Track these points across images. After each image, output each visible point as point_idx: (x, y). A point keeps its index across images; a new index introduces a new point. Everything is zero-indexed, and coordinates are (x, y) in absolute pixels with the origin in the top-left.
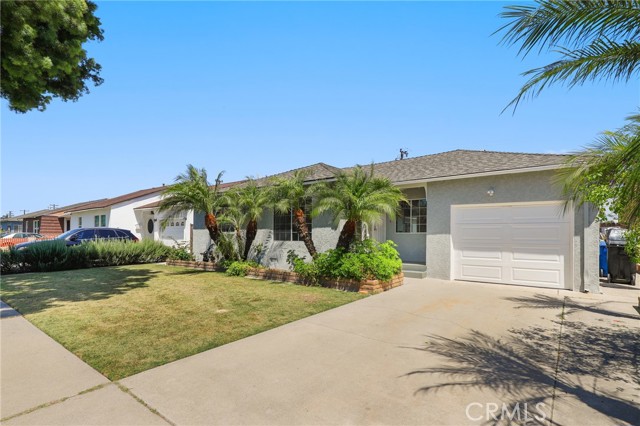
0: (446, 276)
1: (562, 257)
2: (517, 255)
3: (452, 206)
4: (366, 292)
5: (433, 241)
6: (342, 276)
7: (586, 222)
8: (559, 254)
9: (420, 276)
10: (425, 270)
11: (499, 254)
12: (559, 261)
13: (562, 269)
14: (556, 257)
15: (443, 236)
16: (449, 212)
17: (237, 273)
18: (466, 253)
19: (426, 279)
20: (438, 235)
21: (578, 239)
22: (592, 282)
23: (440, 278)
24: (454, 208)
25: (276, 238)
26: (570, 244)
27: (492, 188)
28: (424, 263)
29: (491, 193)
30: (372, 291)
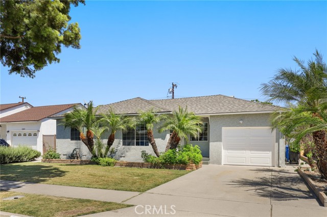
0: (219, 163)
1: (271, 153)
2: (252, 152)
3: (223, 128)
4: (190, 170)
5: (213, 145)
6: (177, 163)
7: (280, 136)
8: (269, 151)
9: (207, 163)
10: (209, 160)
11: (244, 152)
12: (269, 154)
13: (271, 157)
14: (269, 152)
15: (218, 143)
16: (221, 131)
17: (109, 164)
18: (229, 151)
19: (209, 165)
20: (216, 143)
21: (277, 144)
22: (282, 162)
23: (217, 164)
24: (224, 129)
25: (124, 144)
26: (274, 146)
27: (241, 120)
28: (209, 157)
29: (241, 122)
30: (192, 169)
